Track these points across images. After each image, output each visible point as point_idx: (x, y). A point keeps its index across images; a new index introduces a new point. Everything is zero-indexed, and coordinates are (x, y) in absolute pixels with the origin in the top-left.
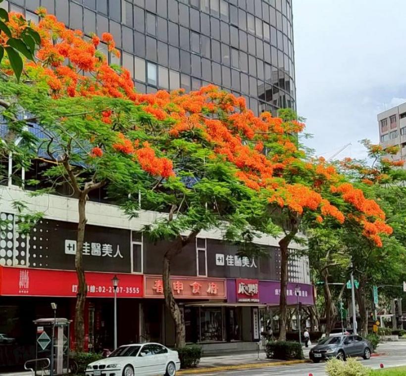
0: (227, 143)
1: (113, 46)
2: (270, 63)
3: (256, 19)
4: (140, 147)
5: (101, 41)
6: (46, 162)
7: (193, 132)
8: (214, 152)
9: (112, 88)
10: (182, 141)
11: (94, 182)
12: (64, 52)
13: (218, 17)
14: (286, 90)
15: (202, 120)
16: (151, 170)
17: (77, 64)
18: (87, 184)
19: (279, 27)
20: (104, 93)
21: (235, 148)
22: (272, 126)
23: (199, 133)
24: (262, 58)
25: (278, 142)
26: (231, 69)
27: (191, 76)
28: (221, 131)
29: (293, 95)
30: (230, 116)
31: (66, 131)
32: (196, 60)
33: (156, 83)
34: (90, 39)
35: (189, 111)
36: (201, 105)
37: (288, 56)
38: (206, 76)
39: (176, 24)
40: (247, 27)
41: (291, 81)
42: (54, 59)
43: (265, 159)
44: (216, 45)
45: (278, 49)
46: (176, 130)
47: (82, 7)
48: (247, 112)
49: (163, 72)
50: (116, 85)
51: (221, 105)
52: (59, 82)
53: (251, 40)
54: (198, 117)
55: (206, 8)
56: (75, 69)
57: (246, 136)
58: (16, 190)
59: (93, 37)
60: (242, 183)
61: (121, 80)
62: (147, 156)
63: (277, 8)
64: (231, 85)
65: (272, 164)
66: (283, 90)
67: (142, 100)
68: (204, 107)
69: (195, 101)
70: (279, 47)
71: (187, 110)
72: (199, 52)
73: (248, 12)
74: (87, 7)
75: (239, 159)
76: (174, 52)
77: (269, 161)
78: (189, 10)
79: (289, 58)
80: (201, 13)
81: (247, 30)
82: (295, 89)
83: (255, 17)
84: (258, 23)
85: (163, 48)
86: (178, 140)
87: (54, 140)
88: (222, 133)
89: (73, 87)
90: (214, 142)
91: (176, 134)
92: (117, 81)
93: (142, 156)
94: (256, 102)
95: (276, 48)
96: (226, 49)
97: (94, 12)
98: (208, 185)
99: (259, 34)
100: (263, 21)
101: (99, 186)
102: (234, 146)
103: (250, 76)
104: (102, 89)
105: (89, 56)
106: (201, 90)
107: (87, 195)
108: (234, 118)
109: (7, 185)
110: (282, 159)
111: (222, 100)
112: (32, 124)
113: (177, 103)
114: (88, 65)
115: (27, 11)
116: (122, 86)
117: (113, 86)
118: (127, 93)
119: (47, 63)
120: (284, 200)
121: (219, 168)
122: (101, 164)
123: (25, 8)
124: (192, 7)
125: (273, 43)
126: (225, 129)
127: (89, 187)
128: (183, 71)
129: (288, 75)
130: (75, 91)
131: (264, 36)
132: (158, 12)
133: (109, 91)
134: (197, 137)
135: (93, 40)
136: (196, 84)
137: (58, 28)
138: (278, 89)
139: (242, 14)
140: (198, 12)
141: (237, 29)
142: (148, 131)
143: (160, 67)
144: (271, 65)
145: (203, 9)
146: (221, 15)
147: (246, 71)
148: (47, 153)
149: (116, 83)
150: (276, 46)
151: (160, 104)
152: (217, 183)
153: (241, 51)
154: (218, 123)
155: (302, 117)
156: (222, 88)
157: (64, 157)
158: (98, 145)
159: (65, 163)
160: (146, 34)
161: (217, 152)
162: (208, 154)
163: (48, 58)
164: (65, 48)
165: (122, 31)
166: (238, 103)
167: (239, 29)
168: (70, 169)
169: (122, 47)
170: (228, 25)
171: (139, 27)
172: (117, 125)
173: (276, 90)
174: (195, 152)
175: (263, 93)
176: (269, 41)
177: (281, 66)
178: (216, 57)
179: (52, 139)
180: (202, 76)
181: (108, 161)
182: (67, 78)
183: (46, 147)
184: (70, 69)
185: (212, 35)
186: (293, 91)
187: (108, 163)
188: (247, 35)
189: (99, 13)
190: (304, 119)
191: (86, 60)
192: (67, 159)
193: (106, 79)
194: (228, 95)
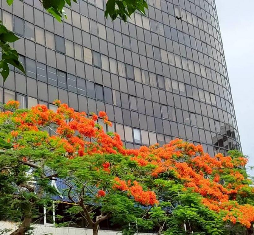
0: (193, 179)
1: (107, 120)
2: (218, 120)
3: (205, 91)
4: (132, 185)
5: (99, 118)
6: (69, 205)
7: (168, 173)
8: (185, 186)
9: (108, 148)
10: (161, 180)
11: (102, 215)
12: (74, 127)
13: (178, 93)
14: (233, 137)
15: (174, 163)
16: (141, 200)
17: (83, 134)
18: (97, 217)
19: (222, 96)
20: (103, 151)
21: (199, 182)
22: (224, 163)
23: (172, 173)
24: (212, 117)
25: (230, 174)
26: (191, 127)
27: (164, 135)
28: (188, 171)
29: (238, 140)
30: (193, 159)
31: (80, 181)
32: (166, 123)
33: (140, 142)
34: (91, 117)
35: (164, 159)
36: (172, 153)
37: (231, 114)
38: (174, 133)
39: (150, 101)
40: (199, 98)
41: (235, 131)
42: (68, 133)
43: (222, 187)
44: (179, 112)
45: (223, 110)
46: (156, 172)
47: (87, 97)
48: (204, 155)
49: (145, 133)
50: (111, 145)
51: (185, 152)
52: (72, 148)
53: (203, 105)
54: (170, 162)
55: (170, 88)
56: (83, 138)
57: (206, 172)
58: (50, 227)
59: (93, 115)
60: (207, 207)
61: (114, 141)
62: (138, 191)
63: (219, 83)
64: (193, 137)
65: (228, 191)
66: (230, 138)
67: (129, 154)
68: (174, 154)
69: (166, 151)
70: (223, 109)
71: (162, 158)
72: (167, 118)
73: (199, 88)
74: (89, 97)
75: (203, 189)
76: (151, 120)
77: (225, 188)
78: (158, 91)
79: (232, 115)
80: (167, 92)
81: (199, 100)
82: (239, 136)
83: (204, 90)
84: (207, 94)
85: (143, 117)
86: (158, 180)
87: (72, 188)
88: (188, 172)
89: (82, 150)
90: (183, 178)
91: (155, 175)
92: (111, 142)
93: (134, 191)
94: (212, 148)
95: (222, 109)
96: (186, 114)
97: (94, 99)
98: (182, 211)
99: (208, 101)
100: (210, 93)
101: (106, 217)
102: (198, 180)
103: (206, 130)
104: (101, 149)
105: (91, 127)
106: (170, 143)
107: (98, 226)
108: (196, 160)
109: (43, 224)
110: (234, 186)
111: (186, 148)
112: (56, 178)
113: (155, 154)
114: (91, 133)
115: (50, 104)
116: (115, 145)
117: (109, 146)
118: (119, 150)
119: (64, 136)
120: (236, 218)
121: (189, 197)
122: (104, 201)
123: (49, 102)
124: (160, 89)
125: (219, 106)
126: (190, 169)
127: (99, 219)
128: (158, 132)
129: (233, 127)
130: (84, 153)
131: (212, 102)
132: (137, 95)
133: (106, 150)
134: (171, 177)
135: (93, 117)
136: (168, 139)
137: (69, 112)
138: (227, 137)
139: (195, 89)
140: (165, 92)
141: (192, 100)
142: (137, 175)
143: (142, 131)
144: (219, 121)
145: (167, 89)
146: (180, 92)
147: (202, 128)
148: (68, 197)
149: (111, 143)
150: (221, 108)
151: (143, 156)
152: (189, 209)
153: (197, 114)
154: (185, 165)
155: (246, 155)
156: (187, 140)
157: (80, 199)
158: (102, 189)
159: (81, 204)
160: (131, 110)
161: (186, 186)
162: (181, 188)
163: (64, 132)
164: (75, 125)
165: (114, 110)
166: (197, 149)
167: (193, 100)
168: (85, 208)
169: (115, 120)
170: (186, 98)
171: (126, 106)
172: (114, 173)
173: (225, 139)
174: (171, 187)
175: (216, 142)
176: (216, 105)
177: (226, 122)
178: (180, 120)
179: (71, 187)
180: (171, 134)
181: (109, 199)
182: (77, 144)
183: (68, 194)
184: (78, 138)
185: (175, 105)
186: (237, 138)
187: (109, 200)
188: (200, 103)
189: (98, 100)
190: (247, 156)
191: (89, 130)
192: (82, 201)
193: (104, 141)
194: (190, 144)
